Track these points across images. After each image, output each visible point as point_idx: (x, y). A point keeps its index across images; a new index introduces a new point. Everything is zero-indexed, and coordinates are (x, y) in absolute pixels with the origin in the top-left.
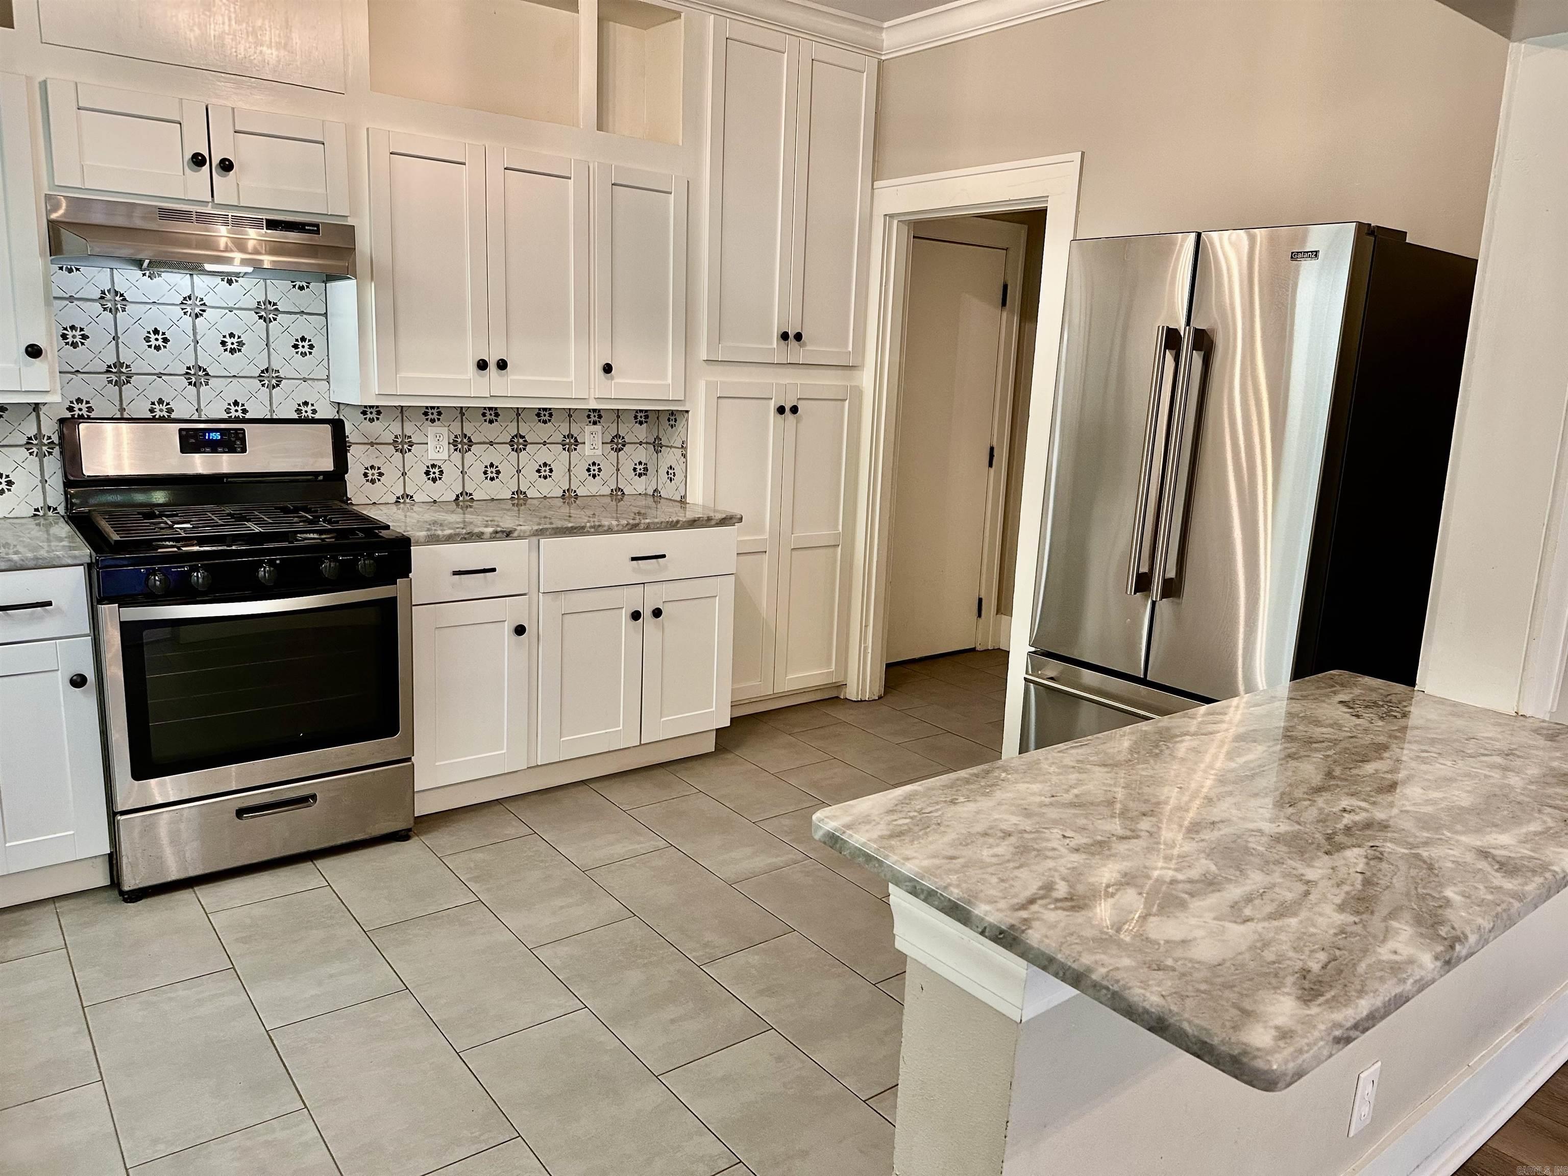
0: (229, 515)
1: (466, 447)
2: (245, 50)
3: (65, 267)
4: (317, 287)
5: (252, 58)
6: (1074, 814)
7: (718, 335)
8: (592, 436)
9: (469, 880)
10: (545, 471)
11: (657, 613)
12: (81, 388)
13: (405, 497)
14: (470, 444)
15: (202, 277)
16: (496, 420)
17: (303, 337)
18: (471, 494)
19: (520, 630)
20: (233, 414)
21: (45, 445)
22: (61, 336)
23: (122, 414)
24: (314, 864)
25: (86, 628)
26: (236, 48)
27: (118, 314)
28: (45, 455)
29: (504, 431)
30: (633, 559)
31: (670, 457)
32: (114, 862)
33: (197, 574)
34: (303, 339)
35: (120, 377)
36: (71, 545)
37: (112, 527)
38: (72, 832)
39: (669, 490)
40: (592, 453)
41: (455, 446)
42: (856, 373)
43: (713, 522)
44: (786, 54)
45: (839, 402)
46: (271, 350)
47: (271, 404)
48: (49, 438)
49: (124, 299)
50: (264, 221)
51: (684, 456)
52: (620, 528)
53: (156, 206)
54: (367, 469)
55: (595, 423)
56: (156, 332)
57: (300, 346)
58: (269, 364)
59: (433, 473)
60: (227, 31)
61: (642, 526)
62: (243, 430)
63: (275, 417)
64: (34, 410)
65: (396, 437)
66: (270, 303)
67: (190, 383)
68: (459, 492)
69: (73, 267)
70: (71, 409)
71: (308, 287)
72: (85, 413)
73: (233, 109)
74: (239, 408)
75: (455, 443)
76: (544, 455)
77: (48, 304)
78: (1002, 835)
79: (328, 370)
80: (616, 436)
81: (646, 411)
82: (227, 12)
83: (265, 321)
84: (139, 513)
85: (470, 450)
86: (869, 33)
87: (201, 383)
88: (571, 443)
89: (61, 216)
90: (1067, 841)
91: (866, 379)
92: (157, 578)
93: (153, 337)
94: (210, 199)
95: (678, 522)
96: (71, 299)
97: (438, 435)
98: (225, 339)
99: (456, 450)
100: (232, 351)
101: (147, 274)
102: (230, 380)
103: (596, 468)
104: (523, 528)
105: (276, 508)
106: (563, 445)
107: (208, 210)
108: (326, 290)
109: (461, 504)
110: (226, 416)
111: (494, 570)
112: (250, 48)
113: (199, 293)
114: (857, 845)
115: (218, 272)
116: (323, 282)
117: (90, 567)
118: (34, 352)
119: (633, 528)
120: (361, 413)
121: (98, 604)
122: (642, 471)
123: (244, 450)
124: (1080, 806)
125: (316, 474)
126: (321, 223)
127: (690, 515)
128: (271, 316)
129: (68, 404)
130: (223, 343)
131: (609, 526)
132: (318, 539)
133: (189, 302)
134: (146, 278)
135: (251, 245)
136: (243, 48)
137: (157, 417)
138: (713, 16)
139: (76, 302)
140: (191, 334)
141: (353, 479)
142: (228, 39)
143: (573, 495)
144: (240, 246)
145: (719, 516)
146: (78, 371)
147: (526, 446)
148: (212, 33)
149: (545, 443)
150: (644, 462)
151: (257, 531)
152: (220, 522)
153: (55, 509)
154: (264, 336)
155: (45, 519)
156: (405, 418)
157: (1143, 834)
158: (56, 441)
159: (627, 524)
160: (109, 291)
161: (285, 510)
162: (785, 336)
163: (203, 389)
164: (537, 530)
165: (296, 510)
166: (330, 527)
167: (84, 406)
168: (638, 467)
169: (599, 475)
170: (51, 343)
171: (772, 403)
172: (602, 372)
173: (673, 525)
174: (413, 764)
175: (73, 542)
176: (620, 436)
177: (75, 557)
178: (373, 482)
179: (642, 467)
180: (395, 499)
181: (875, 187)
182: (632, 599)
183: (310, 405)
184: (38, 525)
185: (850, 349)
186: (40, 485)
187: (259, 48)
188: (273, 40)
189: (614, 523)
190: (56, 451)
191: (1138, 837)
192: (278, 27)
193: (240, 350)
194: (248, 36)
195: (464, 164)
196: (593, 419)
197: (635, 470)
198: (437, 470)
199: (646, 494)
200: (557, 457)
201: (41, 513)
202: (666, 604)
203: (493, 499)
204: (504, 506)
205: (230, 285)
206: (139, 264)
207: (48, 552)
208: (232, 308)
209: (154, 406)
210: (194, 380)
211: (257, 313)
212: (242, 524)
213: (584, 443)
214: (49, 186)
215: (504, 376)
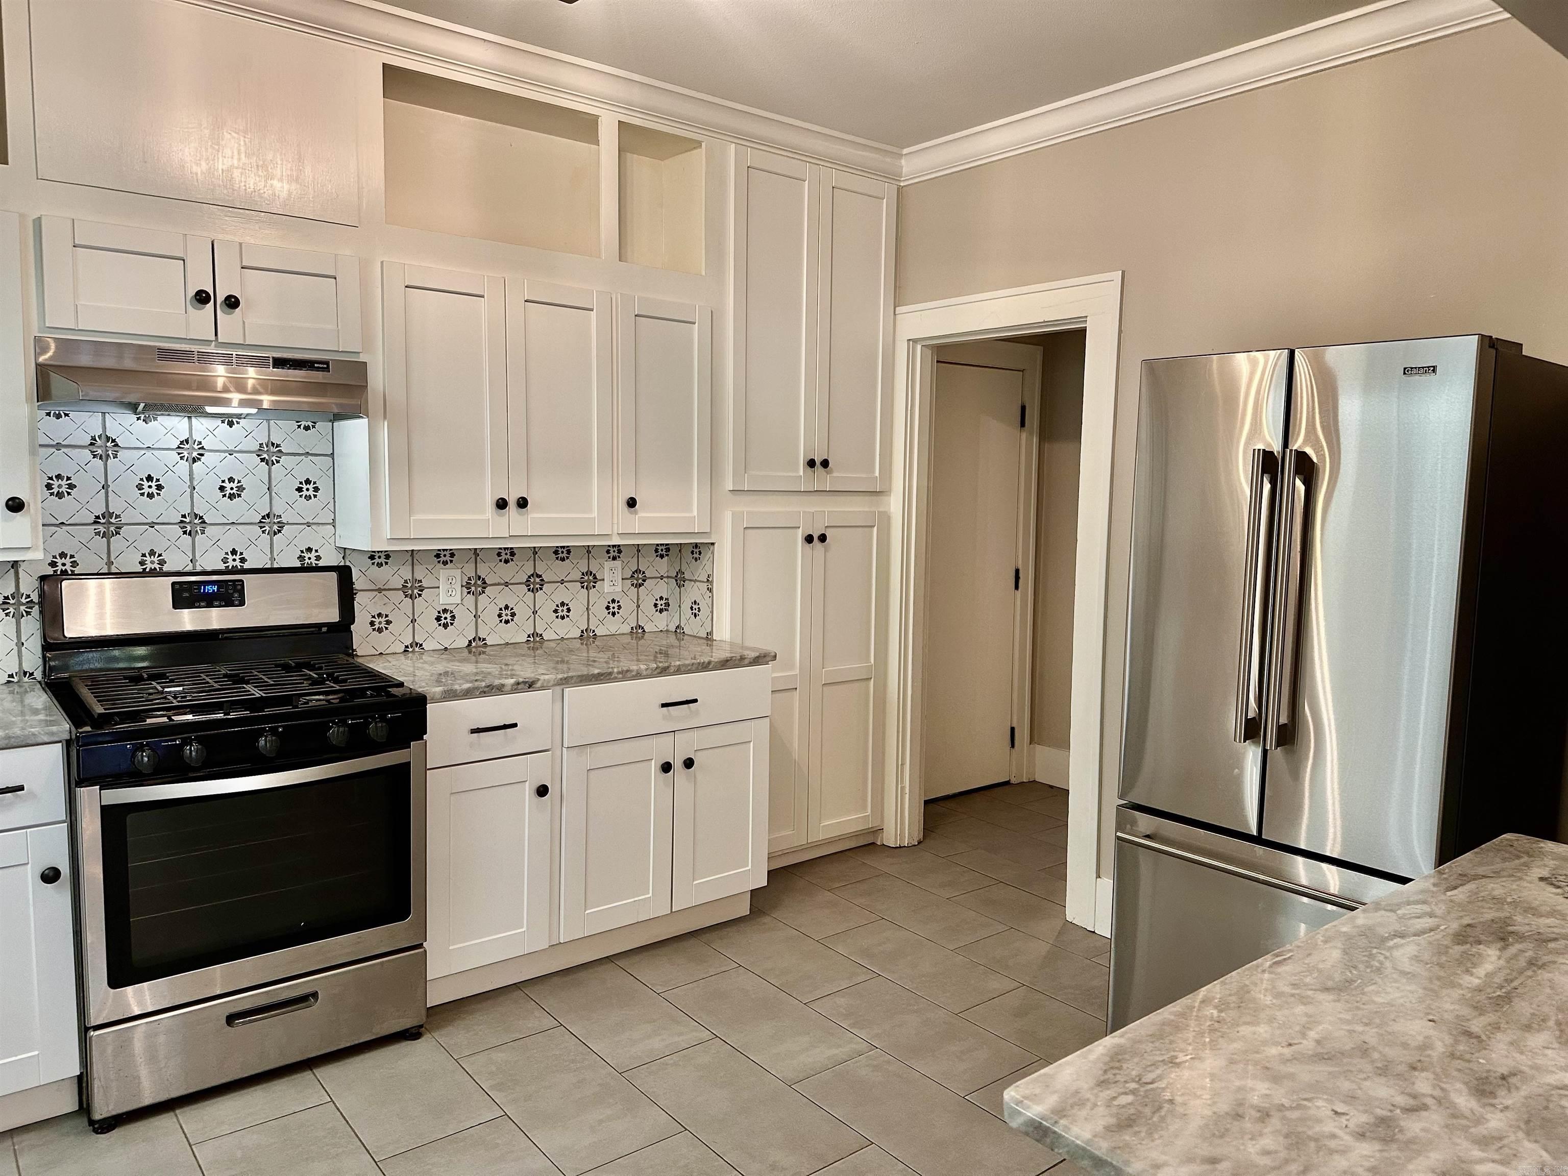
0: (225, 676)
1: (479, 589)
2: (255, 183)
3: (52, 412)
4: (323, 426)
5: (262, 192)
6: (1330, 1073)
7: (744, 465)
8: (612, 572)
9: (492, 1087)
10: (562, 611)
11: (689, 763)
12: (64, 541)
13: (414, 645)
14: (484, 585)
15: (203, 420)
16: (512, 560)
17: (308, 479)
18: (484, 640)
19: (542, 791)
20: (231, 564)
21: (23, 604)
22: (46, 486)
23: (109, 568)
24: (313, 1073)
25: (61, 812)
26: (245, 182)
27: (109, 460)
28: (23, 616)
29: (519, 571)
30: (664, 705)
31: (693, 592)
32: (84, 1085)
33: (191, 748)
34: (308, 482)
35: (109, 528)
36: (48, 718)
37: (95, 697)
38: (36, 1053)
39: (692, 627)
40: (611, 589)
41: (468, 588)
42: (884, 498)
43: (746, 661)
44: (807, 182)
45: (866, 529)
46: (273, 494)
47: (272, 552)
48: (28, 596)
49: (117, 445)
50: (271, 359)
51: (710, 590)
52: (649, 672)
53: (155, 347)
54: (374, 617)
55: (614, 558)
56: (149, 478)
57: (304, 489)
58: (271, 509)
59: (444, 618)
60: (236, 165)
61: (672, 670)
62: (242, 581)
63: (276, 566)
64: (12, 567)
65: (406, 582)
66: (273, 444)
67: (185, 533)
68: (471, 638)
69: (61, 412)
70: (53, 564)
71: (314, 427)
72: (68, 568)
73: (241, 244)
74: (238, 557)
75: (468, 586)
76: (561, 594)
77: (33, 453)
78: (1258, 1115)
79: (334, 513)
80: (636, 571)
81: (667, 545)
82: (236, 145)
83: (267, 464)
84: (125, 678)
85: (483, 592)
86: (888, 160)
87: (197, 531)
88: (590, 580)
89: (51, 358)
90: (1343, 1120)
91: (894, 504)
92: (144, 754)
93: (146, 484)
94: (213, 338)
95: (709, 663)
96: (58, 446)
97: (450, 578)
98: (223, 484)
99: (469, 593)
100: (232, 497)
101: (142, 418)
102: (228, 527)
103: (616, 605)
104: (546, 677)
105: (277, 666)
106: (582, 583)
107: (211, 349)
108: (333, 430)
109: (474, 650)
110: (222, 567)
111: (515, 725)
112: (260, 181)
113: (197, 437)
114: (1078, 1142)
115: (219, 414)
116: (330, 421)
117: (68, 743)
118: (15, 505)
119: (663, 671)
120: (369, 558)
121: (76, 786)
122: (662, 606)
123: (242, 603)
124: (1329, 1059)
125: (319, 626)
126: (332, 360)
127: (719, 655)
128: (274, 458)
129: (50, 559)
130: (222, 488)
131: (637, 670)
132: (323, 700)
133: (187, 446)
134: (140, 422)
135: (250, 383)
136: (251, 182)
137: (147, 570)
138: (734, 144)
139: (63, 450)
140: (187, 479)
141: (360, 629)
142: (236, 173)
143: (591, 634)
144: (240, 387)
145: (754, 655)
146: (62, 523)
147: (542, 585)
148: (220, 167)
149: (562, 582)
150: (665, 596)
151: (258, 695)
152: (216, 686)
153: (32, 674)
154: (266, 481)
155: (20, 687)
156: (415, 560)
157: (1429, 1101)
158: (36, 600)
159: (657, 668)
160: (100, 437)
161: (286, 668)
162: (811, 463)
163: (199, 538)
164: (561, 679)
165: (299, 667)
166: (338, 688)
167: (68, 561)
168: (659, 602)
169: (618, 613)
170: (35, 496)
171: (800, 531)
172: (626, 507)
173: (705, 667)
174: (425, 951)
175: (50, 715)
176: (640, 571)
177: (53, 734)
178: (380, 630)
179: (663, 602)
180: (403, 649)
181: (896, 313)
182: (663, 750)
183: (314, 551)
184: (12, 692)
185: (877, 474)
186: (16, 648)
187: (269, 182)
188: (284, 174)
189: (643, 667)
190: (36, 610)
191: (1425, 1107)
192: (290, 160)
193: (239, 496)
194: (258, 170)
195: (483, 297)
196: (612, 554)
197: (656, 605)
198: (448, 615)
199: (667, 631)
200: (576, 597)
201: (16, 679)
202: (699, 753)
203: (507, 644)
204: (520, 651)
205: (231, 427)
206: (133, 407)
207: (23, 729)
208: (232, 450)
209: (145, 558)
210: (189, 529)
211: (258, 456)
212: (240, 688)
213: (603, 580)
214: (39, 328)
215: (523, 515)
